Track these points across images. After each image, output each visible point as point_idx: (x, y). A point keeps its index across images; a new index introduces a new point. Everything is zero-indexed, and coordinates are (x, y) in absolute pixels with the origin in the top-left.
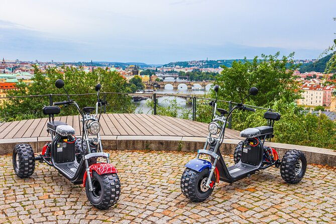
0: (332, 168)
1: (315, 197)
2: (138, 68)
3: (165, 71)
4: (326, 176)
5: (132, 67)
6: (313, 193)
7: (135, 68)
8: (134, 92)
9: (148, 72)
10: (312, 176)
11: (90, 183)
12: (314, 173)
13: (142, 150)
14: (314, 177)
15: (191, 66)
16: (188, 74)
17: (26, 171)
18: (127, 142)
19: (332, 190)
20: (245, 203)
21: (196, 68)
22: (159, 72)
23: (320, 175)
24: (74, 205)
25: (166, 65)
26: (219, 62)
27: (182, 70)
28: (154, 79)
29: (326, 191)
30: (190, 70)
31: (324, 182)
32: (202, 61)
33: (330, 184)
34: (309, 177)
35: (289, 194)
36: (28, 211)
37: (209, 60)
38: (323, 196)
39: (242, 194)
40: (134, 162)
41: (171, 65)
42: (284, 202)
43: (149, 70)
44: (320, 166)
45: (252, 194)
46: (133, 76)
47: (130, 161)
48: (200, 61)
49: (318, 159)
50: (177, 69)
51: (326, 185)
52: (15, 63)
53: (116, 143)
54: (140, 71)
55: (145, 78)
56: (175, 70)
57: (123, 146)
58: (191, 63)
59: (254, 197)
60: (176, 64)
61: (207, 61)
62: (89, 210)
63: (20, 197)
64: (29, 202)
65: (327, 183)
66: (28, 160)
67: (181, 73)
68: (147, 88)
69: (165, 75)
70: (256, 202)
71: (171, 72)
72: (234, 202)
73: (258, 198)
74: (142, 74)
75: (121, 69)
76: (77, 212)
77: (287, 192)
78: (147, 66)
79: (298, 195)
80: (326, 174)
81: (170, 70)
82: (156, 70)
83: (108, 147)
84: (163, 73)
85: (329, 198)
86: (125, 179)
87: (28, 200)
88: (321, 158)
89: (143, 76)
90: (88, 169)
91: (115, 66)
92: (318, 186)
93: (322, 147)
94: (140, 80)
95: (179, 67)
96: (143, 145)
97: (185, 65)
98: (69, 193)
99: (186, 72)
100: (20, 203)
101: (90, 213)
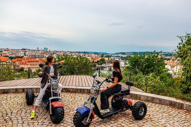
0: (175, 107)
1: (161, 123)
2: (104, 55)
3: (115, 56)
4: (170, 112)
5: (101, 54)
6: (161, 121)
7: (102, 55)
8: (101, 65)
9: (108, 57)
10: (163, 111)
11: (51, 110)
12: (165, 110)
13: (87, 93)
14: (164, 112)
15: (126, 54)
16: (125, 58)
17: (30, 102)
18: (81, 89)
19: (171, 120)
20: (125, 124)
21: (128, 55)
22: (112, 56)
23: (167, 111)
24: (45, 120)
25: (115, 54)
26: (138, 53)
27: (122, 56)
28: (110, 59)
29: (168, 120)
30: (126, 56)
31: (168, 115)
32: (131, 52)
33: (171, 116)
34: (161, 112)
35: (148, 121)
36: (23, 121)
37: (134, 52)
38: (166, 123)
39: (125, 119)
40: (81, 99)
41: (117, 53)
42: (144, 125)
43: (108, 56)
44: (169, 106)
45: (129, 120)
46: (101, 58)
47: (80, 98)
48: (130, 52)
49: (168, 103)
50: (120, 55)
51: (169, 117)
52: (54, 51)
53: (76, 90)
54: (105, 56)
55: (106, 59)
56: (119, 56)
57: (79, 91)
58: (126, 53)
59: (130, 121)
60: (120, 53)
61: (133, 52)
62: (50, 123)
63: (23, 114)
64: (25, 117)
65: (170, 116)
66: (31, 98)
67: (122, 57)
68: (107, 63)
69: (115, 58)
70: (130, 124)
71: (118, 56)
72: (119, 123)
73: (132, 122)
74: (105, 57)
75: (97, 55)
76: (44, 124)
77: (148, 119)
78: (108, 54)
79: (152, 121)
80: (170, 110)
81: (117, 56)
82: (111, 56)
83: (72, 91)
84: (114, 57)
85: (168, 125)
86: (73, 108)
87: (26, 116)
88: (169, 102)
89: (106, 58)
90: (50, 104)
91: (94, 54)
92: (165, 117)
93: (171, 97)
94: (104, 60)
95: (121, 54)
96: (88, 91)
97: (124, 53)
98: (45, 113)
99: (124, 57)
100: (22, 117)
101: (49, 125)
